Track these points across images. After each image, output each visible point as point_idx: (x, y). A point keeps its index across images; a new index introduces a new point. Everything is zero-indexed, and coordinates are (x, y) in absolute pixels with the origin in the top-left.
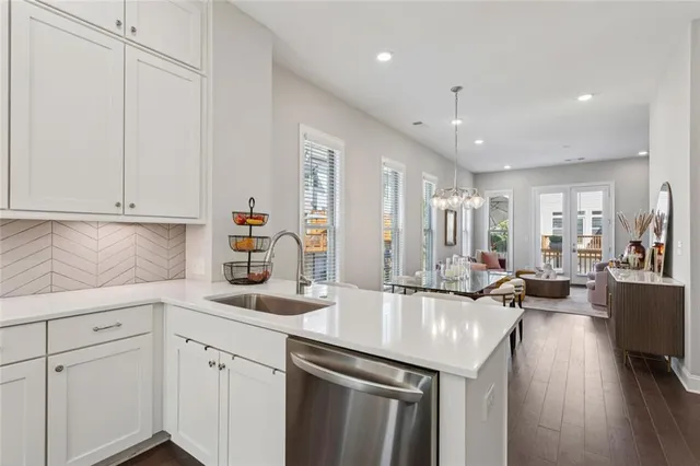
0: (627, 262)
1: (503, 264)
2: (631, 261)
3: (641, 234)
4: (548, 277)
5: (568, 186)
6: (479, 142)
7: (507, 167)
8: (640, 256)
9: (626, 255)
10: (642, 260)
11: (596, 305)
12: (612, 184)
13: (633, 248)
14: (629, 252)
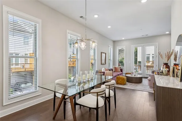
0: (162, 73)
1: (121, 70)
2: (164, 72)
3: (168, 60)
4: (135, 75)
5: (143, 45)
6: (109, 27)
7: (123, 38)
8: (168, 69)
9: (162, 69)
10: (169, 71)
11: (151, 87)
12: (157, 44)
13: (165, 66)
14: (163, 68)
